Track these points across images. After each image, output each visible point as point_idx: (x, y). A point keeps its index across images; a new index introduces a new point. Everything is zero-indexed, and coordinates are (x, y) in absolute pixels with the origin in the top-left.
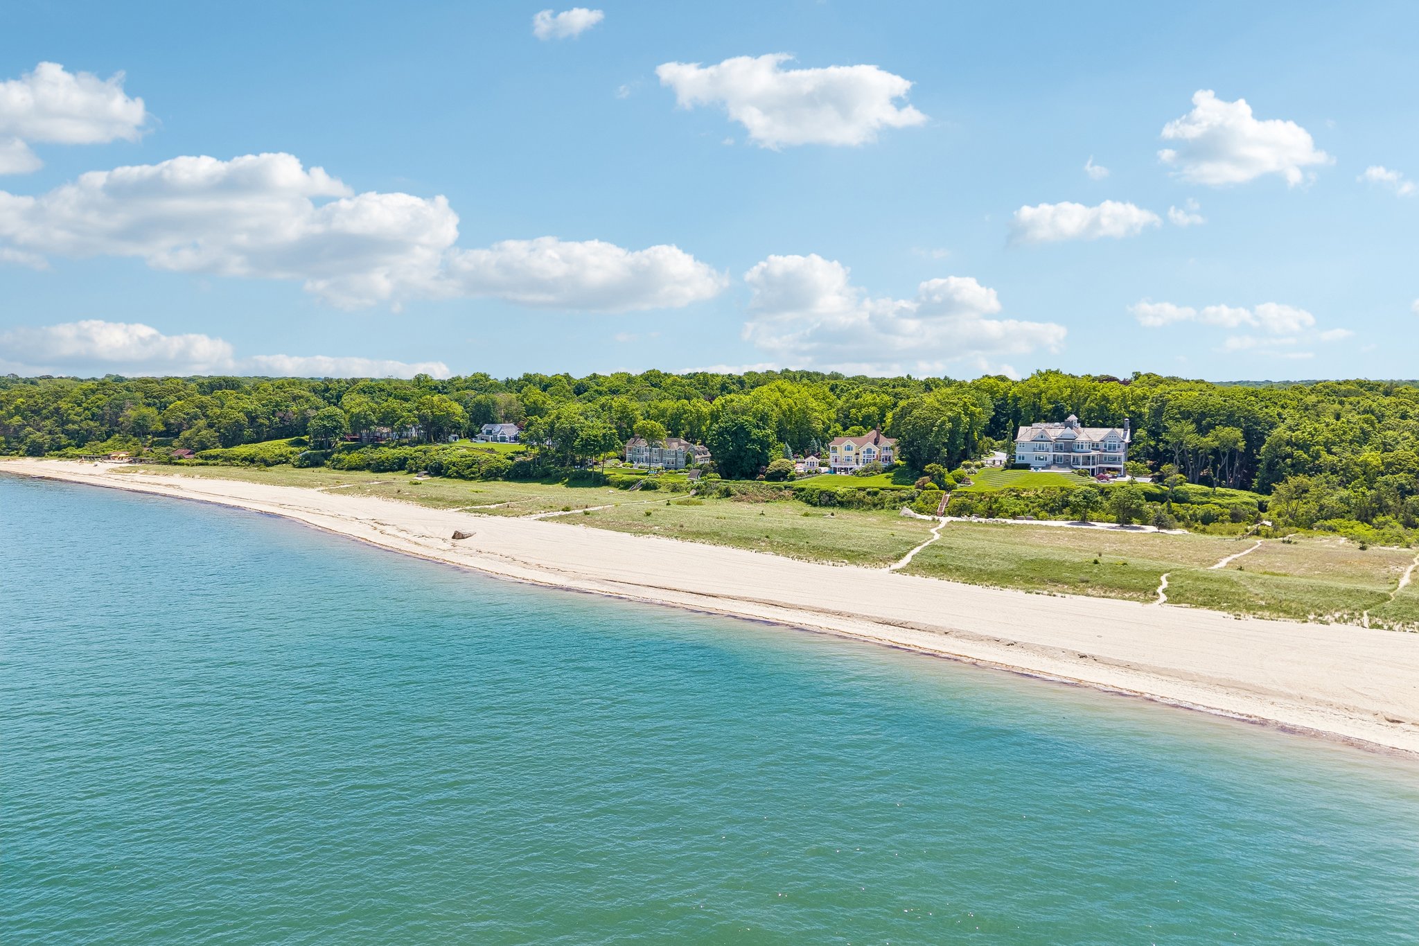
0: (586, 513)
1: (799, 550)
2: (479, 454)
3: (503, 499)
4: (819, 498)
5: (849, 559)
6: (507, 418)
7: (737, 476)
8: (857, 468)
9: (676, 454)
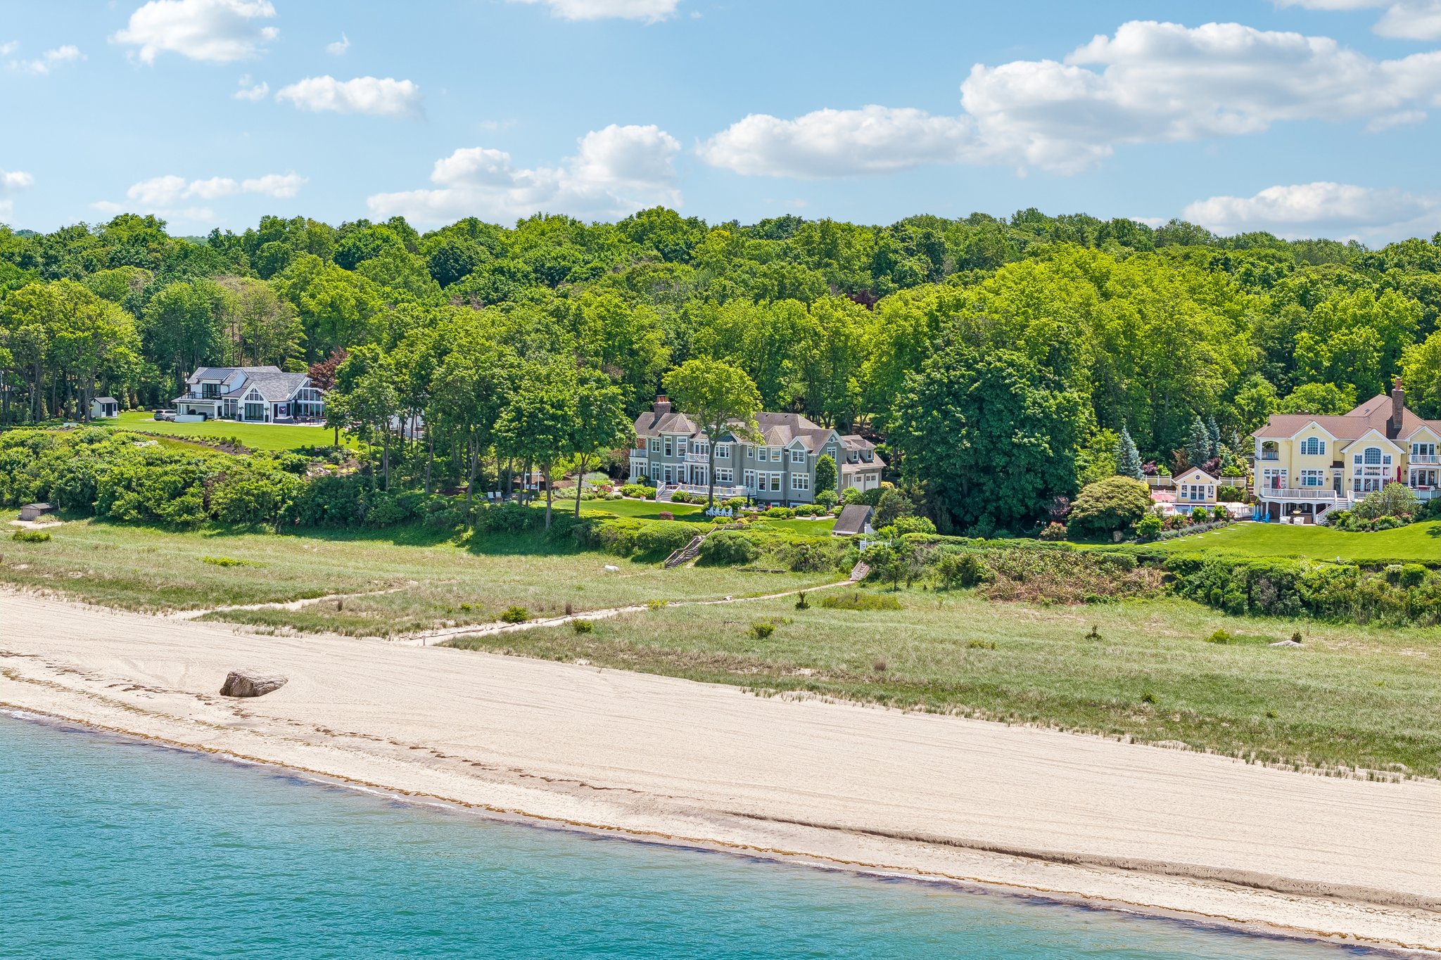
0: (581, 629)
1: (1253, 735)
2: (199, 454)
3: (314, 586)
4: (1248, 590)
5: (1408, 762)
6: (252, 350)
7: (983, 524)
8: (1336, 504)
9: (786, 458)
